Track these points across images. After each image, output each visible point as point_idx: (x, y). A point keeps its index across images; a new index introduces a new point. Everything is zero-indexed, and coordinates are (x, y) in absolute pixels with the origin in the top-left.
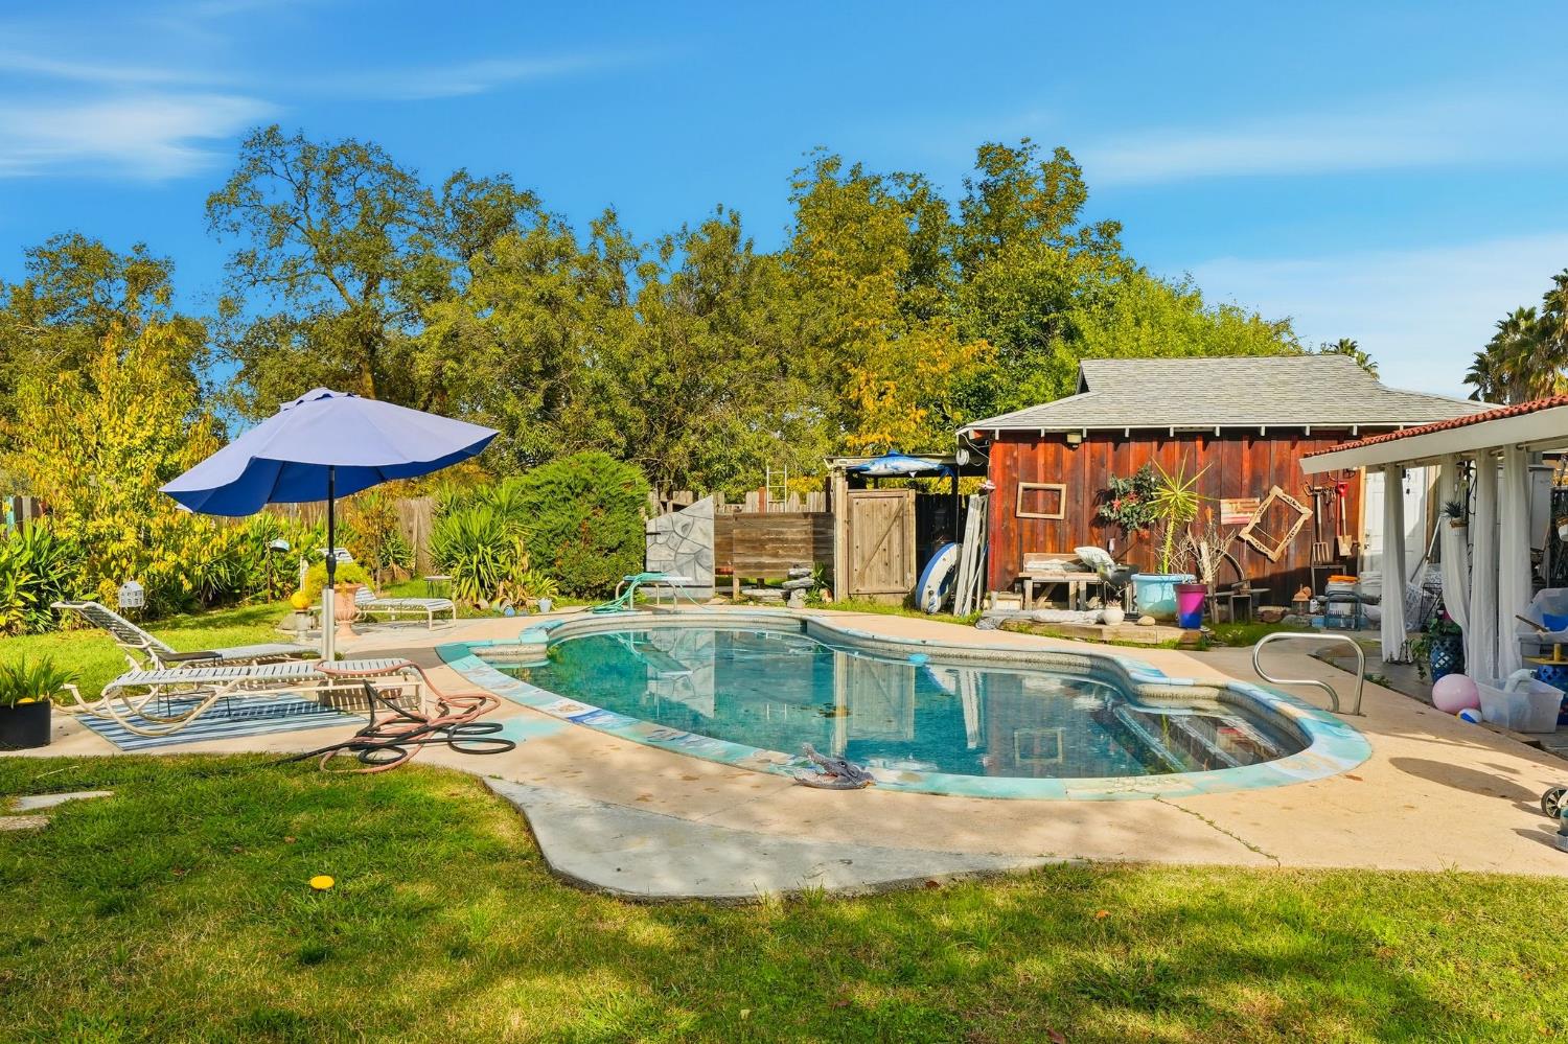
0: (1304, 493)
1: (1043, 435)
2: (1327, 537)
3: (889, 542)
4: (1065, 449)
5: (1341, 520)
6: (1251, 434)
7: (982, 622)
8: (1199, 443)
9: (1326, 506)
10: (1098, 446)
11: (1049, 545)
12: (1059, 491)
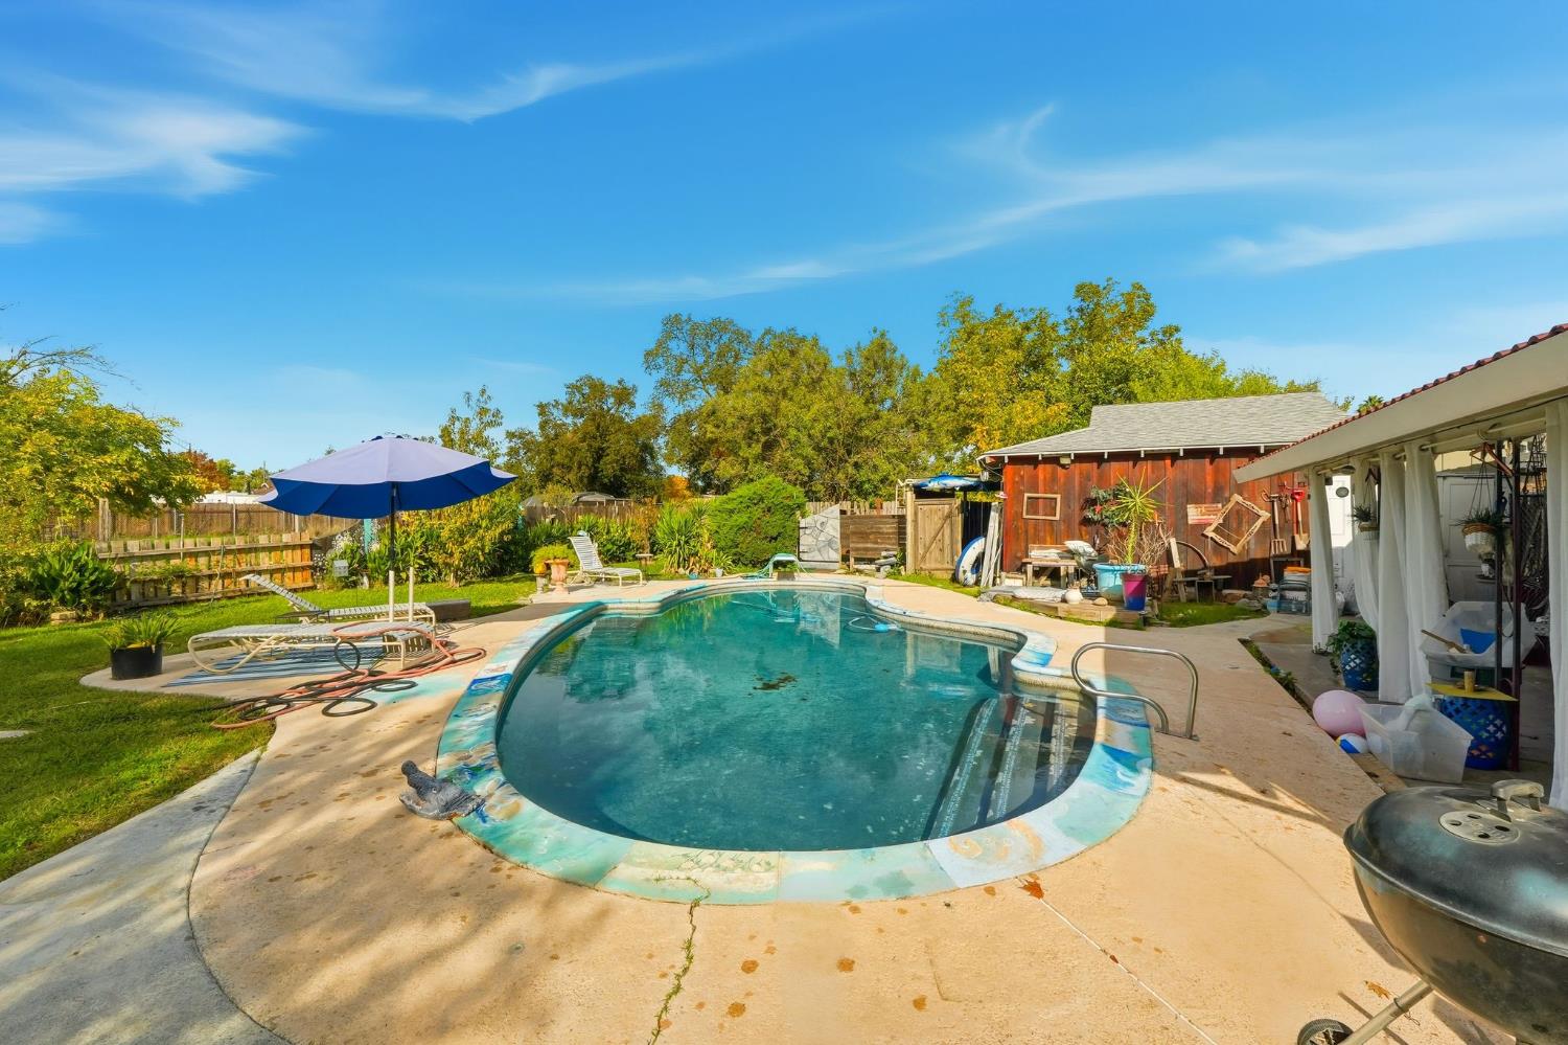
0: (1262, 499)
1: (1040, 458)
2: (1285, 534)
3: (943, 535)
4: (1059, 469)
5: (1298, 522)
6: (1211, 454)
7: (982, 596)
8: (1168, 462)
9: (1283, 509)
10: (1085, 466)
11: (1048, 539)
12: (1056, 499)
